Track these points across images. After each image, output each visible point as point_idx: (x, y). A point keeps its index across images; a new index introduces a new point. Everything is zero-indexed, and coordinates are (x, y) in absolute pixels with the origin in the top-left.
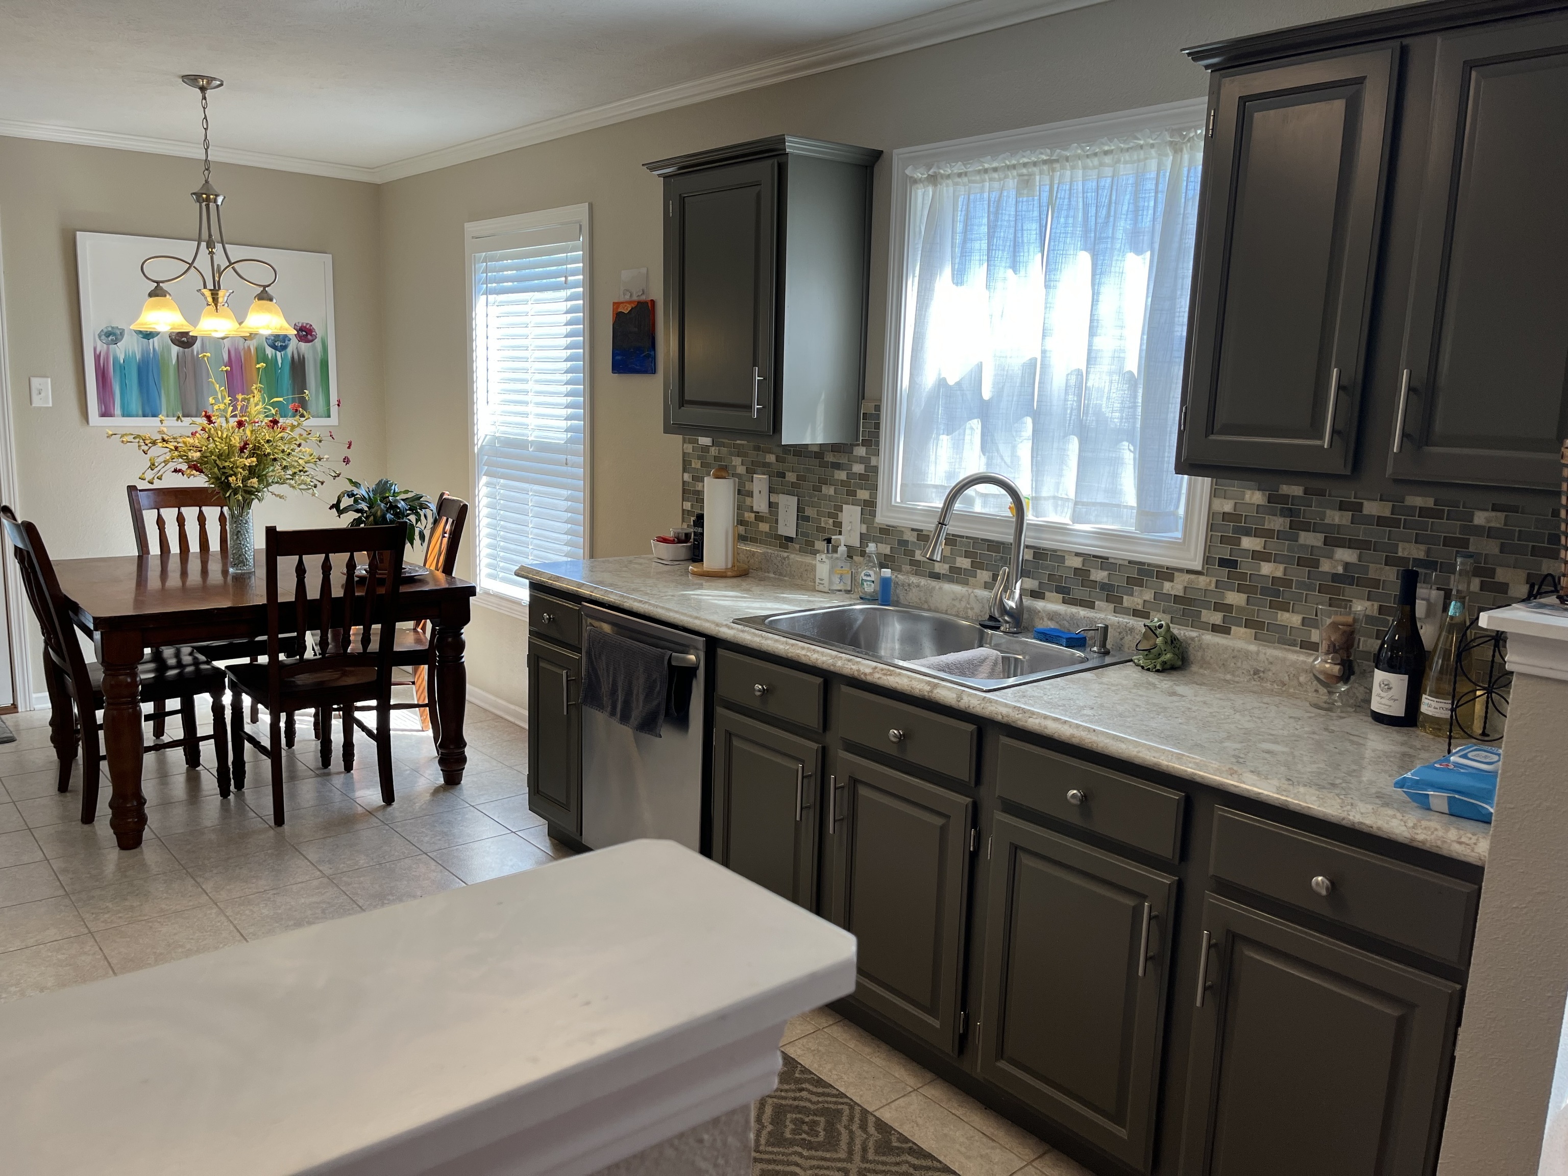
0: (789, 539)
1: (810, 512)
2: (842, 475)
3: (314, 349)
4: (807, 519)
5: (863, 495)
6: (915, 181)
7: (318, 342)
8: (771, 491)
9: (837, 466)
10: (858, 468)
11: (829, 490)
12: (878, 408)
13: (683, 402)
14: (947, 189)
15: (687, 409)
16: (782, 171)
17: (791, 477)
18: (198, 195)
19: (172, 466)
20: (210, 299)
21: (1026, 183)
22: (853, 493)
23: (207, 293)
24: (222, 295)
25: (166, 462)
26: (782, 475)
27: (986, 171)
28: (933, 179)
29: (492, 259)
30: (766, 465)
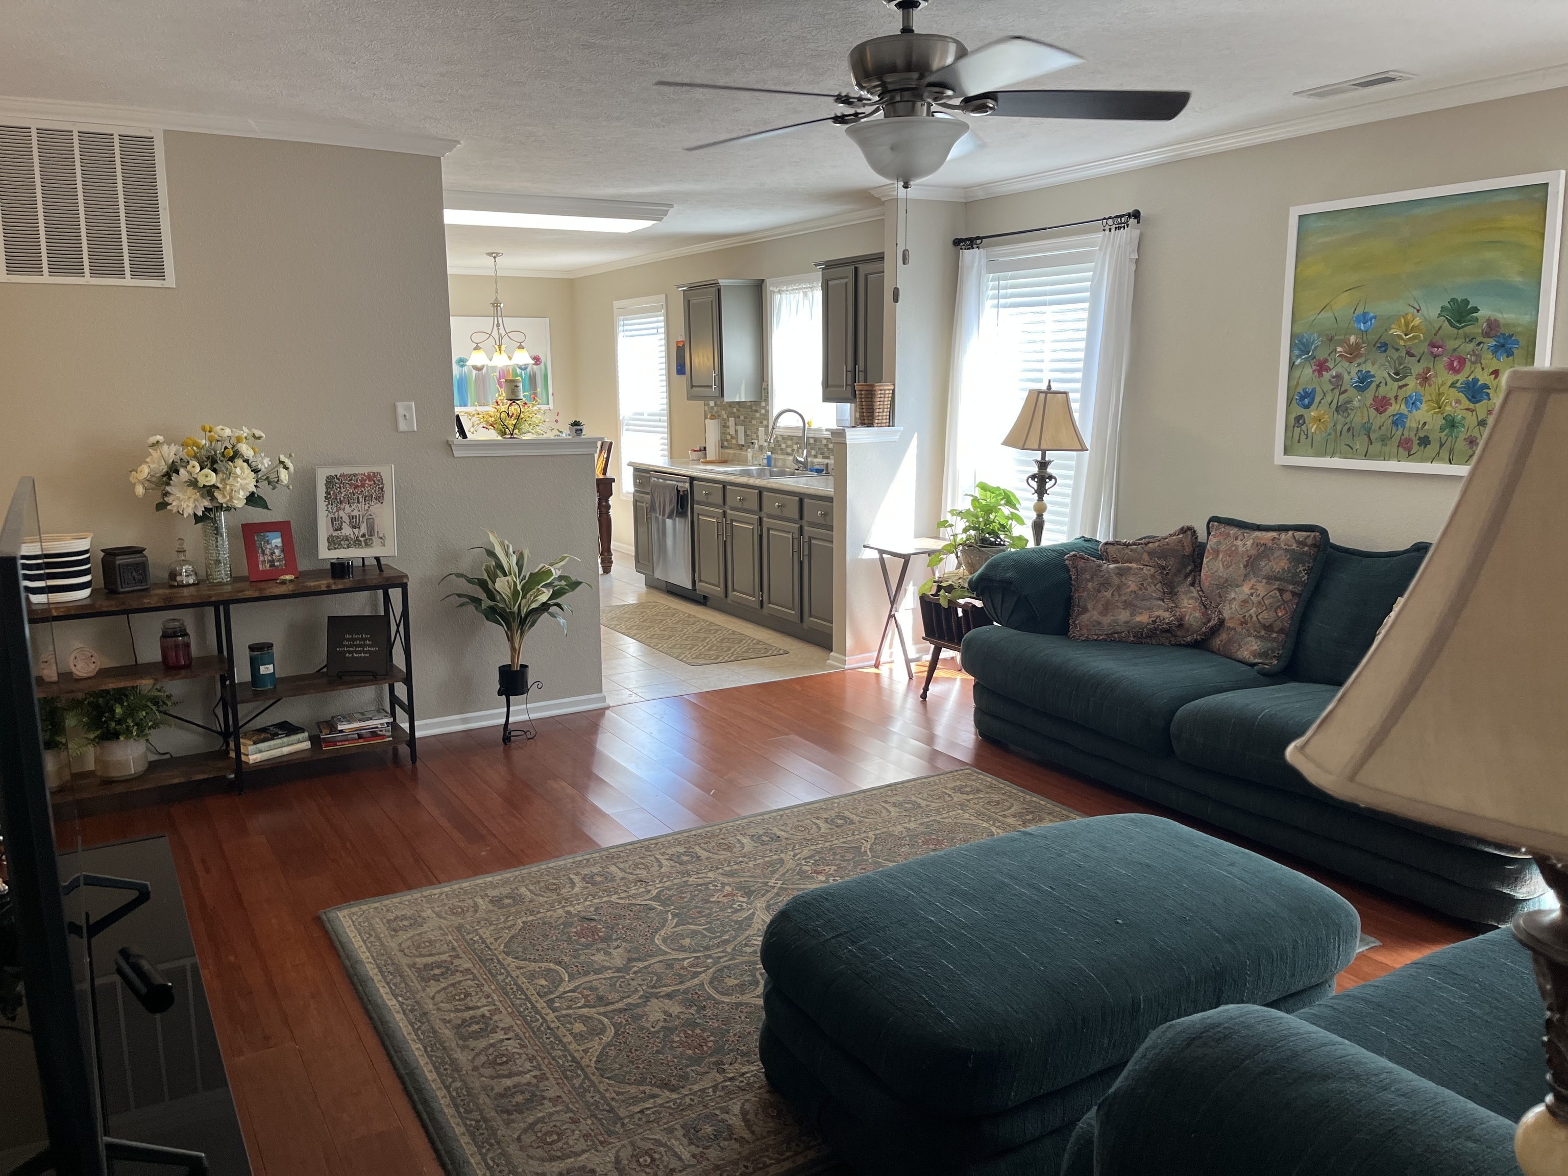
0: (743, 445)
1: (749, 432)
2: (758, 415)
3: (541, 369)
4: (748, 436)
5: (765, 423)
6: (774, 292)
7: (542, 365)
8: (736, 425)
9: (756, 411)
10: (763, 411)
11: (754, 422)
12: (768, 385)
13: (692, 387)
14: (784, 296)
15: (694, 389)
16: (719, 290)
17: (742, 418)
18: (493, 304)
19: (481, 425)
20: (498, 349)
21: (805, 294)
22: (761, 422)
23: (497, 347)
24: (503, 347)
25: (478, 424)
26: (739, 417)
27: (794, 289)
28: (780, 292)
29: (627, 320)
30: (734, 413)
